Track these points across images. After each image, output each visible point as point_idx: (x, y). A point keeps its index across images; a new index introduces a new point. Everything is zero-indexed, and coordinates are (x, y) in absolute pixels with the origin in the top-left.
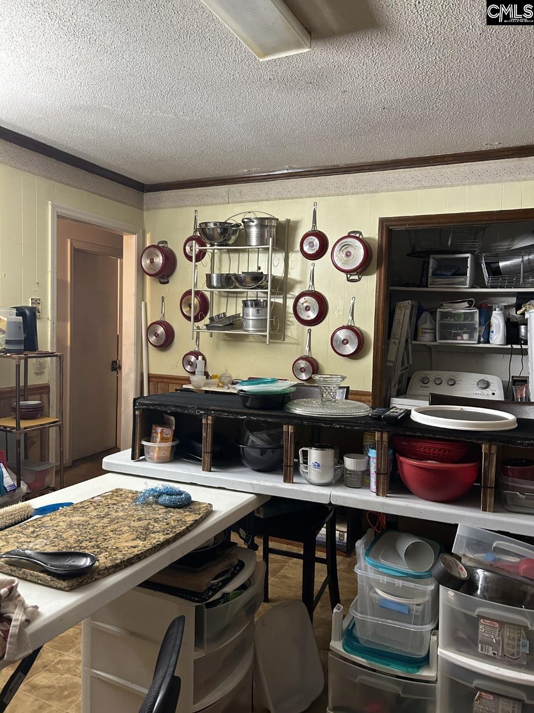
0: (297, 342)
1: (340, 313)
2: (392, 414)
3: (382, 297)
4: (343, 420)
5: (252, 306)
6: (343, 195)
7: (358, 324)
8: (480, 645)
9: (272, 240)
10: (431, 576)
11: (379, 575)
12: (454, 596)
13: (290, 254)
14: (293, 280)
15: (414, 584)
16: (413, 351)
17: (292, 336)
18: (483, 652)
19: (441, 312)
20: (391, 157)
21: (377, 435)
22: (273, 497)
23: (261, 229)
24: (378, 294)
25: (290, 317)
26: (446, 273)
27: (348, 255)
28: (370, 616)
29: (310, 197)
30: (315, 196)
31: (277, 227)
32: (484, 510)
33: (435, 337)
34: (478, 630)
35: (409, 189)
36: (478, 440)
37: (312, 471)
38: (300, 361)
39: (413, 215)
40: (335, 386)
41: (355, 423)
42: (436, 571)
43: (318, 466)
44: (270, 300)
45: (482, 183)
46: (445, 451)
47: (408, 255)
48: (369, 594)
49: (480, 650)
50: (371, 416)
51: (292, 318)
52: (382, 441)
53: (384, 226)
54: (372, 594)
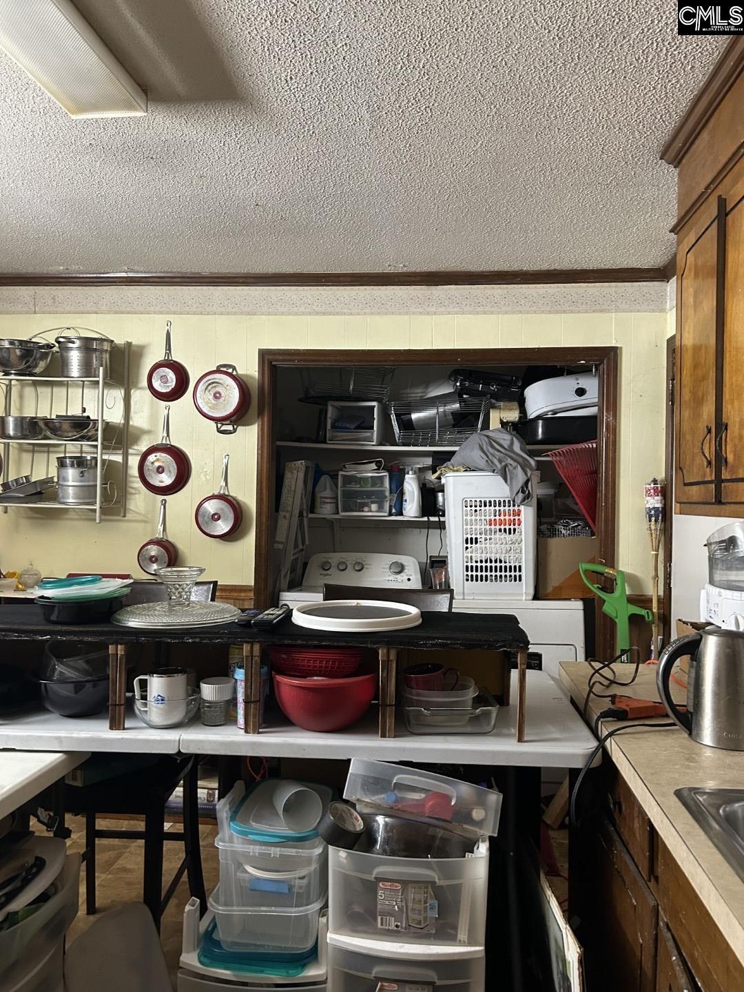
0: (144, 519)
1: (208, 477)
2: (266, 617)
3: (265, 455)
4: (198, 630)
5: (72, 466)
6: (208, 314)
7: (233, 492)
8: (379, 918)
9: (104, 370)
10: (316, 835)
11: (248, 846)
12: (346, 858)
13: (132, 391)
14: (137, 428)
15: (294, 850)
16: (309, 527)
17: (138, 511)
18: (384, 927)
19: (344, 476)
20: (272, 269)
21: (246, 647)
22: (94, 753)
23: (86, 353)
24: (260, 452)
25: (133, 482)
26: (348, 426)
27: (217, 396)
28: (237, 906)
29: (161, 313)
30: (168, 313)
31: (111, 353)
32: (383, 736)
33: (337, 508)
34: (376, 898)
35: (296, 314)
36: (374, 644)
37: (154, 709)
38: (149, 547)
39: (304, 348)
40: (188, 583)
41: (216, 633)
42: (323, 828)
43: (162, 700)
44: (102, 457)
45: (386, 314)
46: (334, 662)
47: (300, 400)
48: (235, 875)
49: (379, 925)
50: (238, 622)
51: (138, 484)
52: (252, 656)
53: (266, 361)
54: (241, 875)
